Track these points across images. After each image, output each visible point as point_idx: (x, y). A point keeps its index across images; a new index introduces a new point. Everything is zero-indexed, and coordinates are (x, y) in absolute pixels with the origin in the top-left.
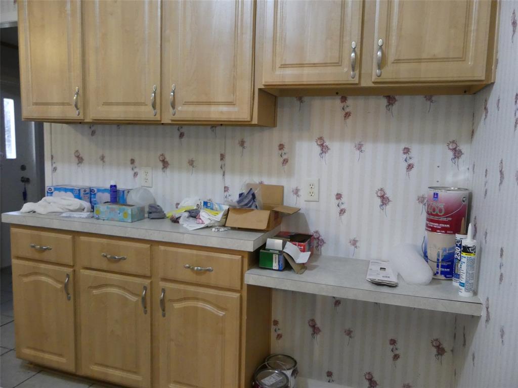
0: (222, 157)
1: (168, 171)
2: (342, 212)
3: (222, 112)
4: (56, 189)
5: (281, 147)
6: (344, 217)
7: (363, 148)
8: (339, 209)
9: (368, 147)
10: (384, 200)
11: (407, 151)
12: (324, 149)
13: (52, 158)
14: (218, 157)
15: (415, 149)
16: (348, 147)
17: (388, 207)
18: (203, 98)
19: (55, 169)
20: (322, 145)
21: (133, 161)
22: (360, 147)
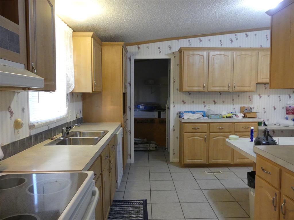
0: (233, 100)
1: (216, 105)
2: (265, 112)
3: (247, 89)
4: (185, 112)
5: (249, 97)
6: (265, 113)
7: (270, 96)
8: (264, 112)
9: (271, 96)
10: (275, 108)
11: (279, 97)
12: (260, 97)
13: (174, 102)
14: (232, 100)
15: (281, 96)
16: (266, 96)
17: (276, 110)
18: (243, 85)
19: (174, 106)
20: (260, 96)
21: (204, 102)
22: (269, 96)
